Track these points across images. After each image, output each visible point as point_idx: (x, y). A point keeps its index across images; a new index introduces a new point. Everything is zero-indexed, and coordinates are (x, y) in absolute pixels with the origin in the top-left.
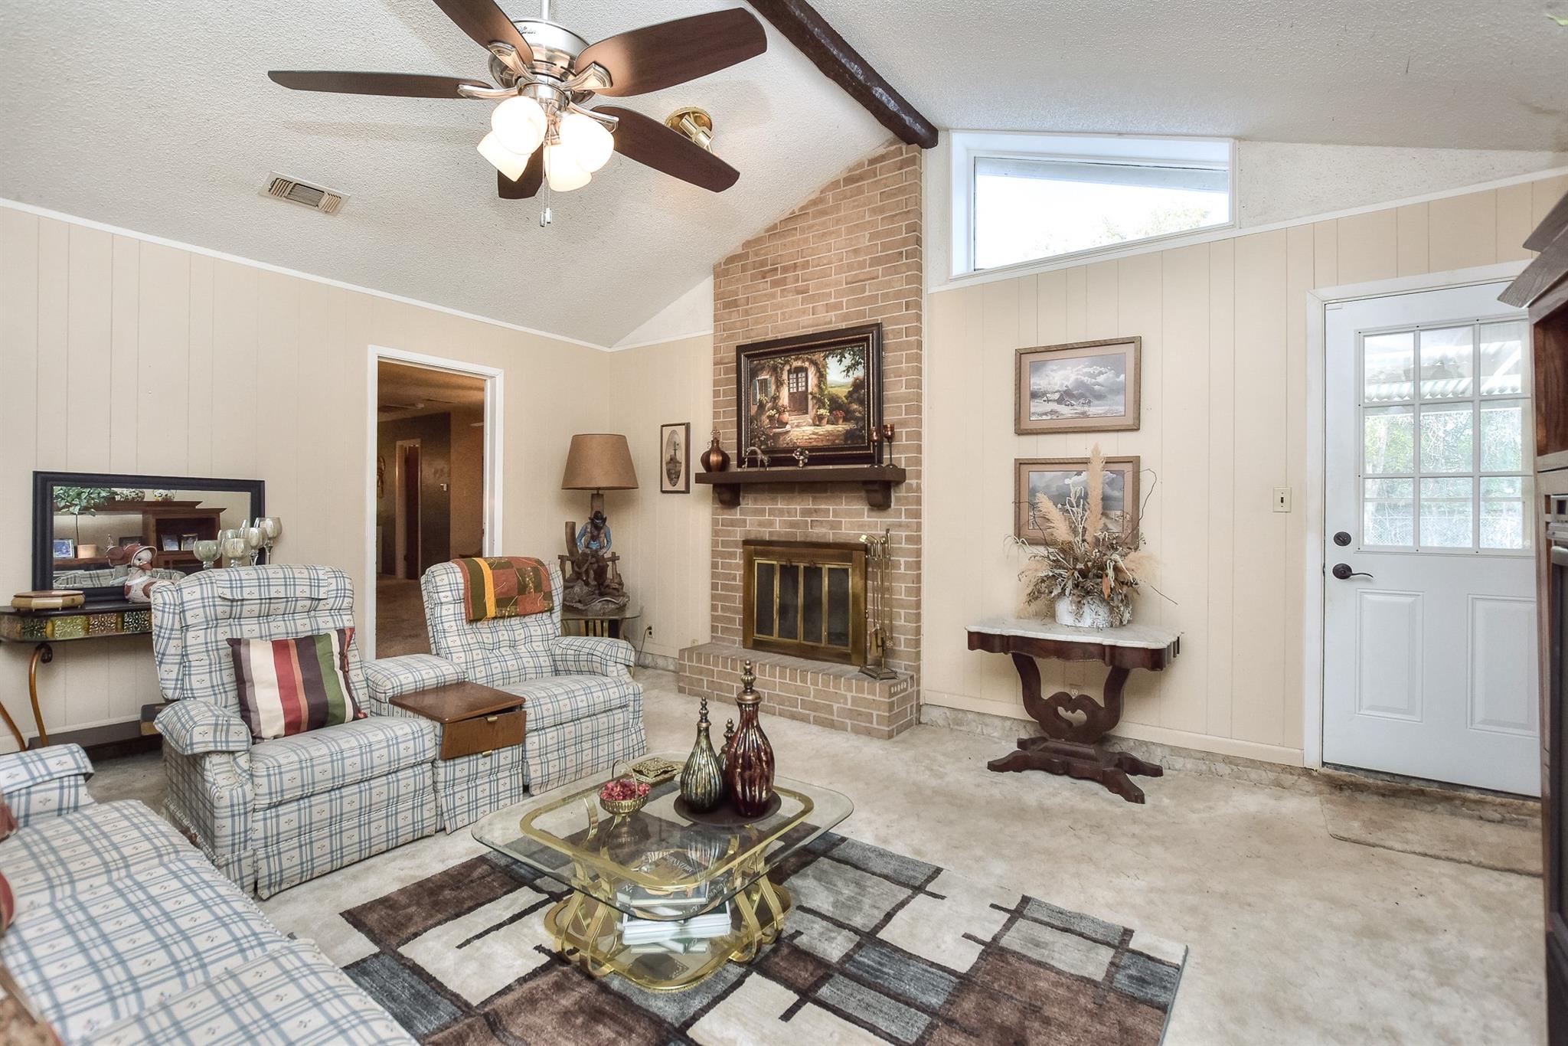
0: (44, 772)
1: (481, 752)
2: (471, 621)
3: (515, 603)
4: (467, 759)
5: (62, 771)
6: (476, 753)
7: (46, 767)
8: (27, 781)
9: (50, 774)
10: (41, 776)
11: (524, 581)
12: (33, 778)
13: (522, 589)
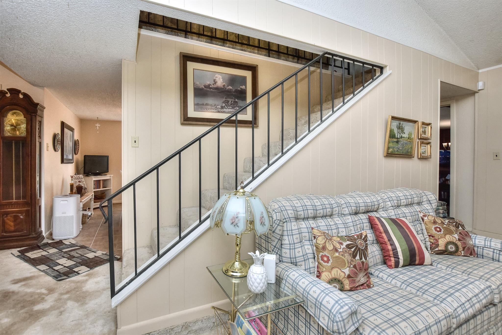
0: (489, 245)
5: (494, 247)
7: (490, 244)
8: (483, 245)
9: (490, 246)
10: (487, 246)
12: (485, 245)
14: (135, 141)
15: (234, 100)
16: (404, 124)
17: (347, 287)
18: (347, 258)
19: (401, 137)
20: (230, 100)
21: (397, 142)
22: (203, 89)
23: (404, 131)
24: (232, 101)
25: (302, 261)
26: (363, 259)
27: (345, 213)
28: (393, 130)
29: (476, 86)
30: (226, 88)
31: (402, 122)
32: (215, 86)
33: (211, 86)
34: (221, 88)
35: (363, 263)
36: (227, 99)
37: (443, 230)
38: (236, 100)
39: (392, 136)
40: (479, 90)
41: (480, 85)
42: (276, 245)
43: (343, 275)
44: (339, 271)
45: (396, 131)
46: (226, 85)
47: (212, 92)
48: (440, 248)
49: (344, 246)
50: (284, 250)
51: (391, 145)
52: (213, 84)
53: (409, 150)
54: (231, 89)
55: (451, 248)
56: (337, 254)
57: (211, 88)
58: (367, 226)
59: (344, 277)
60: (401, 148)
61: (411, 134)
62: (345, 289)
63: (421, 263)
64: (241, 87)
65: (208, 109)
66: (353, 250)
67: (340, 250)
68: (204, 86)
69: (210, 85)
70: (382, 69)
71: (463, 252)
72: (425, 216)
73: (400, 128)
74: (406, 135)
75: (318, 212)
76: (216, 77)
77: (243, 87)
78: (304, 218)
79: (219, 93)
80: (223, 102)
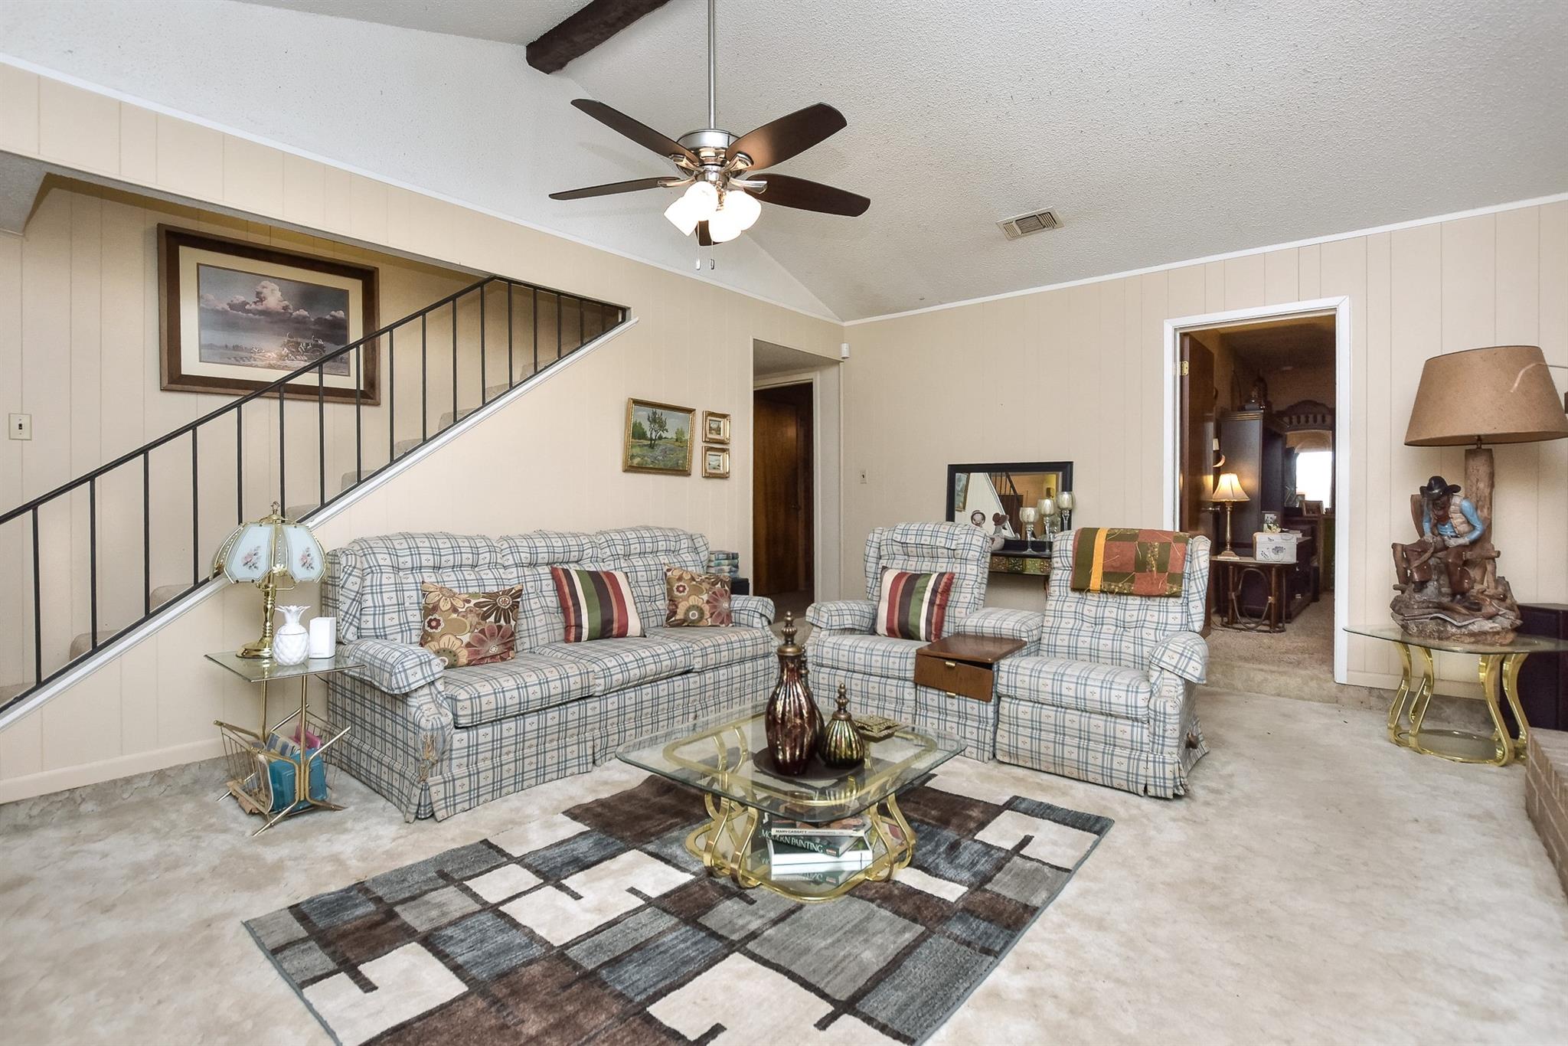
1: (946, 691)
2: (1074, 589)
3: (1132, 580)
4: (937, 692)
6: (939, 690)
11: (1145, 556)
13: (1141, 565)
14: (20, 425)
15: (313, 342)
16: (665, 414)
17: (463, 660)
18: (473, 619)
19: (660, 438)
20: (303, 342)
21: (652, 446)
22: (226, 311)
23: (666, 427)
24: (307, 345)
25: (398, 632)
26: (502, 622)
27: (506, 564)
28: (640, 424)
29: (840, 350)
30: (291, 314)
31: (659, 411)
32: (260, 307)
33: (247, 307)
34: (278, 313)
35: (500, 627)
36: (295, 339)
37: (687, 589)
38: (320, 342)
39: (637, 433)
40: (844, 358)
41: (845, 350)
42: (348, 609)
43: (458, 643)
44: (453, 638)
45: (646, 426)
46: (291, 307)
47: (251, 320)
48: (678, 617)
49: (471, 604)
50: (364, 618)
51: (636, 451)
52: (255, 303)
53: (680, 462)
54: (305, 317)
55: (694, 615)
56: (455, 616)
57: (249, 311)
58: (548, 585)
59: (460, 647)
60: (661, 458)
61: (682, 433)
62: (460, 663)
63: (623, 634)
64: (333, 313)
65: (241, 358)
66: (485, 609)
67: (460, 610)
68: (228, 304)
69: (245, 303)
70: (624, 310)
71: (709, 620)
72: (668, 570)
73: (654, 420)
74: (670, 434)
75: (444, 559)
76: (264, 287)
77: (341, 314)
78: (413, 568)
79: (271, 322)
80: (284, 345)
